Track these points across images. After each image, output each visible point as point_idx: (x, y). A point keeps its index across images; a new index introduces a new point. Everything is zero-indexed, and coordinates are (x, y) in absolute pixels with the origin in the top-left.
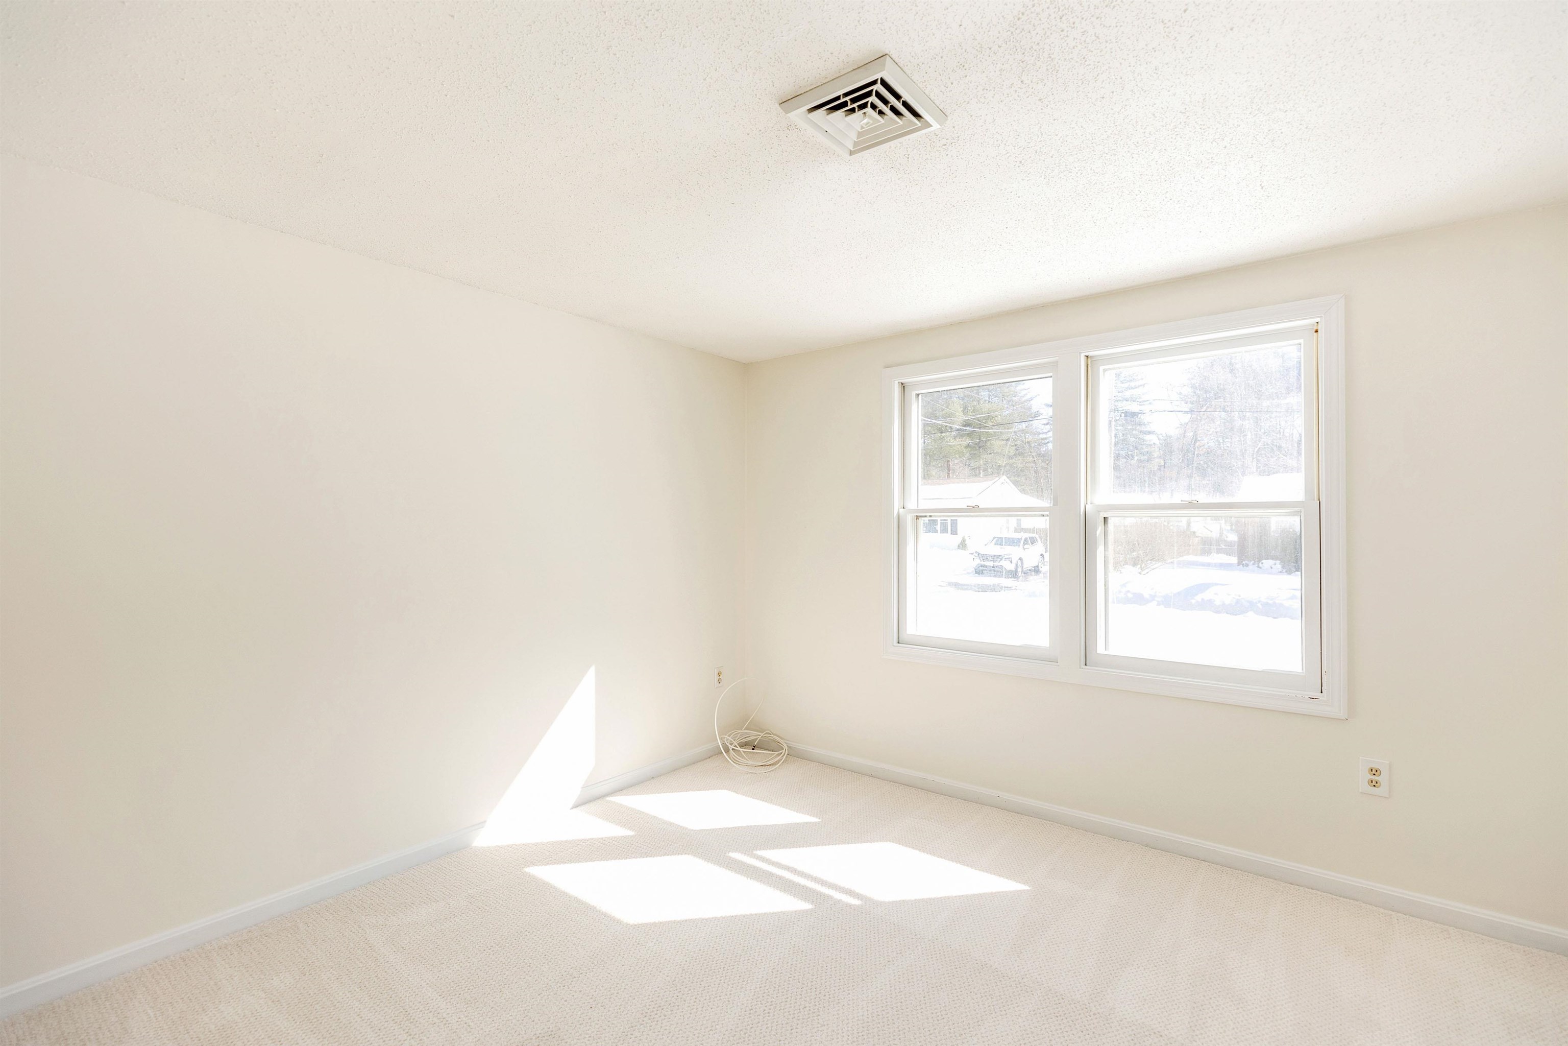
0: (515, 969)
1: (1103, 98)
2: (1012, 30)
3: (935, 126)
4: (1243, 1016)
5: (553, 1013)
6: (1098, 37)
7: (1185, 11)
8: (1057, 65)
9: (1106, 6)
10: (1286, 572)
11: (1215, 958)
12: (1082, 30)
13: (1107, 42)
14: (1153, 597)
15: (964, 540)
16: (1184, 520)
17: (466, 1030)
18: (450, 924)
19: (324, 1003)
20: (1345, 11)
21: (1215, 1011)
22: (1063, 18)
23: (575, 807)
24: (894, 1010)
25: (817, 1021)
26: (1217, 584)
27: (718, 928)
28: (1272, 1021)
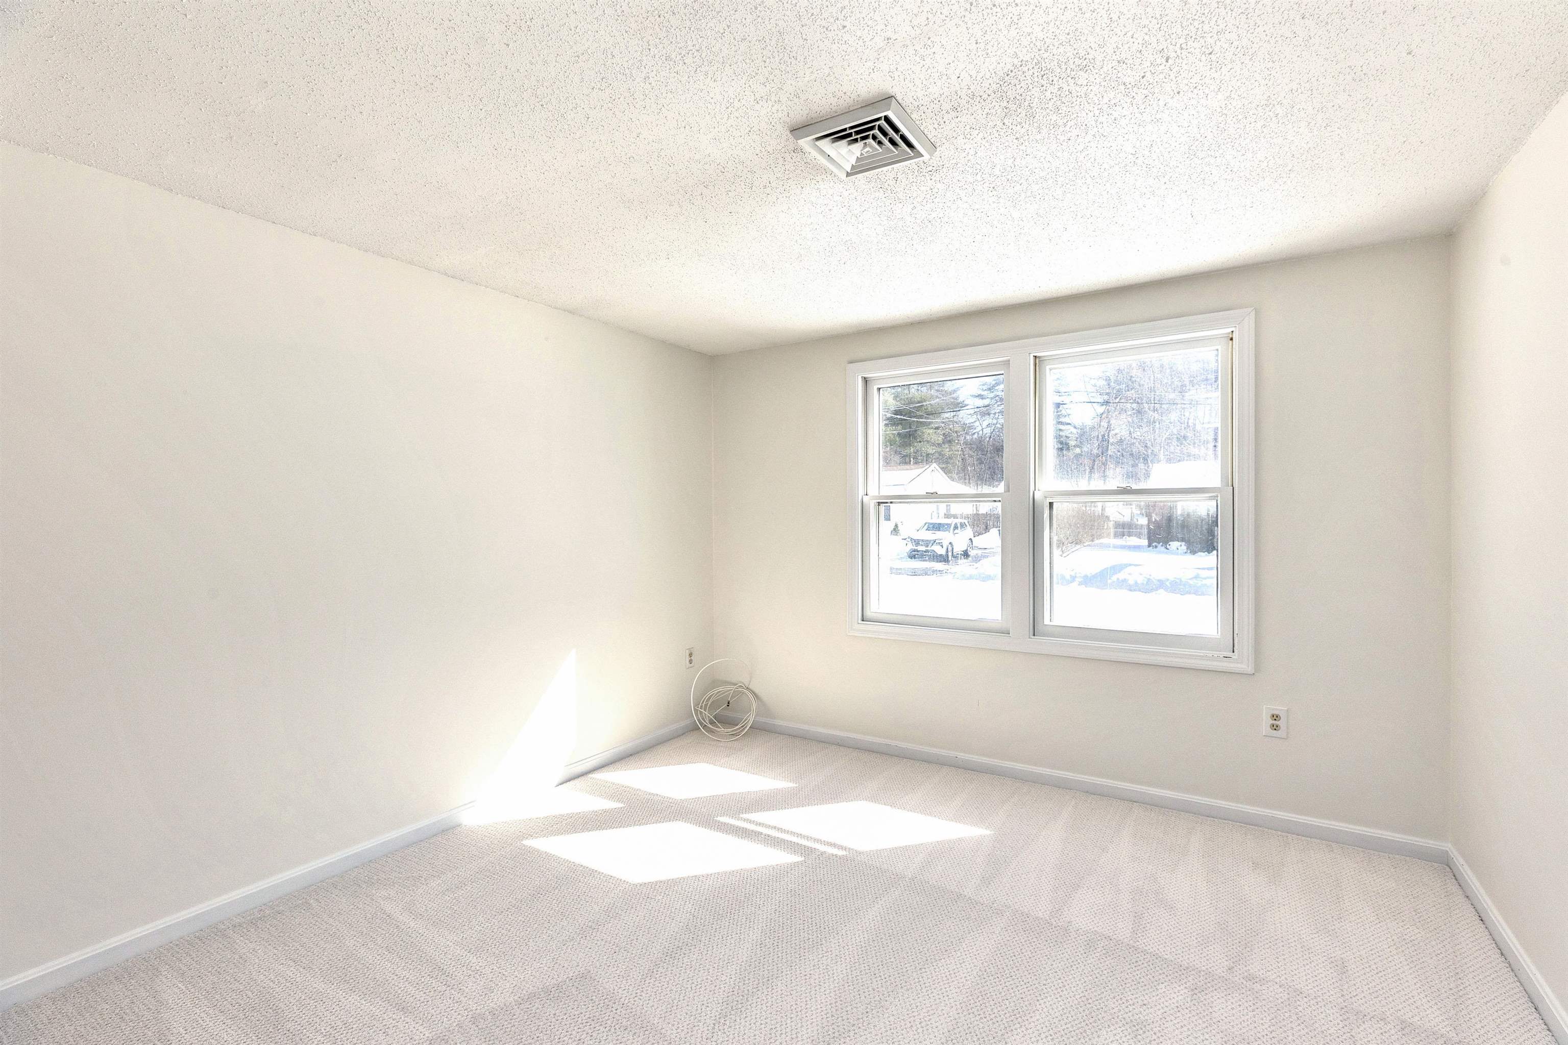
0: (536, 925)
1: (1069, 139)
2: (1002, 83)
3: (926, 156)
4: (1175, 920)
5: (581, 959)
6: (1071, 93)
7: (1143, 77)
8: (1035, 112)
9: (1080, 70)
10: (1190, 552)
11: (1150, 878)
12: (1059, 87)
13: (1078, 97)
14: (1073, 578)
15: (896, 526)
16: (1100, 505)
17: (502, 978)
18: (463, 892)
19: (356, 966)
20: (1267, 85)
21: (1152, 918)
22: (1044, 77)
23: (561, 784)
24: (887, 936)
25: (821, 949)
26: (1130, 565)
27: (719, 880)
28: (1198, 923)
